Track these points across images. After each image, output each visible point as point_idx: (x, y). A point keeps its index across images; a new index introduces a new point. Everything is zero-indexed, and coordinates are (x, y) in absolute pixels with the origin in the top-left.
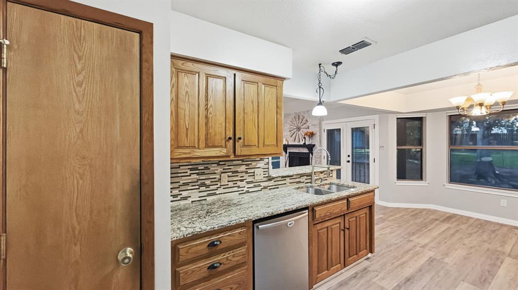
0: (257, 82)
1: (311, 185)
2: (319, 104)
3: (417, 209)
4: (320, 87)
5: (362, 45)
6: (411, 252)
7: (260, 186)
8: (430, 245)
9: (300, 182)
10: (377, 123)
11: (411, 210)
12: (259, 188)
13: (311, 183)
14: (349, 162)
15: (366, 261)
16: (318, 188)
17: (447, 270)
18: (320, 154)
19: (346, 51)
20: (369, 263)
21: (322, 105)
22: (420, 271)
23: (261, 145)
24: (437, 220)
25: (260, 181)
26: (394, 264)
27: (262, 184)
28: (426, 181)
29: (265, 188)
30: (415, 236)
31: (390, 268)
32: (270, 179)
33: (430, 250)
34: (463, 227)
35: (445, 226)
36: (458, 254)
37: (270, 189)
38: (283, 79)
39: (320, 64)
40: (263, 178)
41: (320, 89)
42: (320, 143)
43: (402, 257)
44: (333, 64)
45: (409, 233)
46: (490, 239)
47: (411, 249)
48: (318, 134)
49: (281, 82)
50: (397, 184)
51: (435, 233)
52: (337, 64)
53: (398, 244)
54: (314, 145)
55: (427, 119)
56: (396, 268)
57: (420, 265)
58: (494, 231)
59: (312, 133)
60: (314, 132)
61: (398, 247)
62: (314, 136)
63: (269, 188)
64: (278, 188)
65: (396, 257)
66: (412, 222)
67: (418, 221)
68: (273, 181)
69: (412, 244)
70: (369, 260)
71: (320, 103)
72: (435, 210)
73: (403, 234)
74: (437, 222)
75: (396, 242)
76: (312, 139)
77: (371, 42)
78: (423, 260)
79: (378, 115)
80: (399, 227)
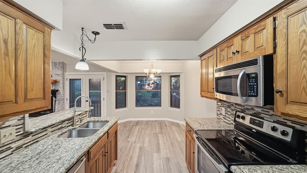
0: (15, 17)
1: (73, 127)
2: (81, 61)
3: (124, 122)
4: (83, 47)
5: (119, 27)
6: (132, 148)
7: (10, 148)
8: (137, 140)
9: (62, 128)
10: (105, 77)
11: (122, 124)
12: (9, 152)
13: (72, 125)
14: (87, 101)
15: (114, 167)
16: (80, 128)
17: (147, 150)
18: (63, 97)
19: (108, 26)
20: (116, 167)
21: (84, 61)
22: (139, 157)
23: (21, 100)
24: (134, 125)
25: (11, 142)
26: (128, 160)
27: (13, 145)
28: (127, 107)
29: (18, 148)
30: (129, 138)
31: (127, 163)
32: (26, 135)
33: (138, 143)
34: (143, 126)
35: (138, 128)
36: (147, 140)
37: (26, 147)
38: (52, 27)
39: (83, 28)
40: (15, 138)
41: (82, 49)
42: (63, 88)
43: (129, 153)
44: (93, 32)
45: (126, 138)
46: (152, 128)
47: (131, 147)
48: (61, 82)
49: (49, 30)
50: (116, 111)
51: (136, 133)
52: (96, 33)
53: (124, 146)
54: (57, 91)
55: (128, 76)
56: (130, 161)
57: (138, 154)
58: (151, 125)
59: (56, 80)
60: (57, 80)
61: (125, 148)
62: (57, 83)
63: (24, 146)
64: (37, 142)
65: (127, 155)
66: (125, 130)
67: (128, 128)
68: (30, 137)
69: (130, 143)
70: (116, 165)
71: (83, 60)
72: (131, 121)
73: (124, 139)
74: (134, 127)
75: (123, 146)
76: (55, 86)
77: (125, 28)
78: (137, 150)
79: (106, 73)
80: (121, 135)
